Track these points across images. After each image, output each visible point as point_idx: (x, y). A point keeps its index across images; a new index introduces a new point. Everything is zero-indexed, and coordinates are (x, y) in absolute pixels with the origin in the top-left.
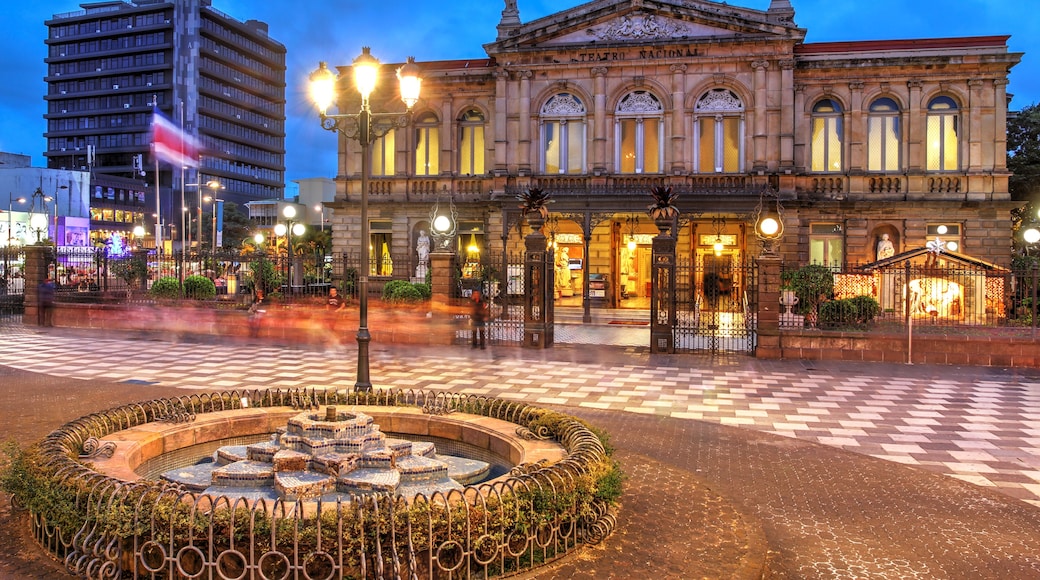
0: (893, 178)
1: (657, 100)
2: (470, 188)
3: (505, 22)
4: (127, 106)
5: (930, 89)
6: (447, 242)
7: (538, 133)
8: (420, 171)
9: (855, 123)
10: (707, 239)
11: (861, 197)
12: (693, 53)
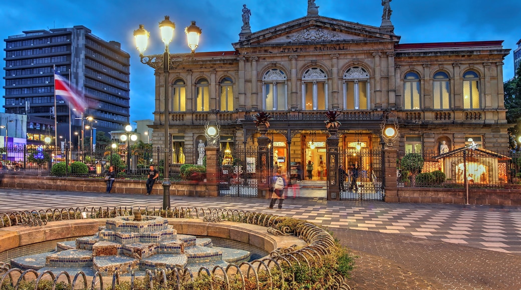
0: (447, 112)
1: (323, 72)
2: (226, 118)
3: (244, 32)
4: (47, 82)
5: (464, 68)
6: (214, 141)
7: (261, 89)
8: (199, 109)
9: (427, 85)
10: (351, 145)
11: (431, 122)
12: (342, 48)
